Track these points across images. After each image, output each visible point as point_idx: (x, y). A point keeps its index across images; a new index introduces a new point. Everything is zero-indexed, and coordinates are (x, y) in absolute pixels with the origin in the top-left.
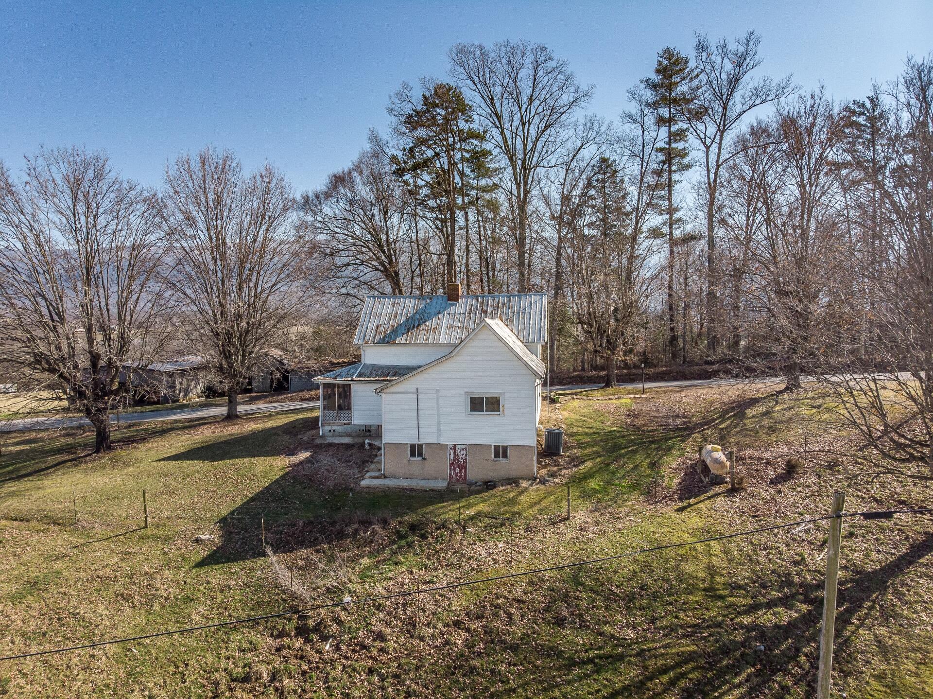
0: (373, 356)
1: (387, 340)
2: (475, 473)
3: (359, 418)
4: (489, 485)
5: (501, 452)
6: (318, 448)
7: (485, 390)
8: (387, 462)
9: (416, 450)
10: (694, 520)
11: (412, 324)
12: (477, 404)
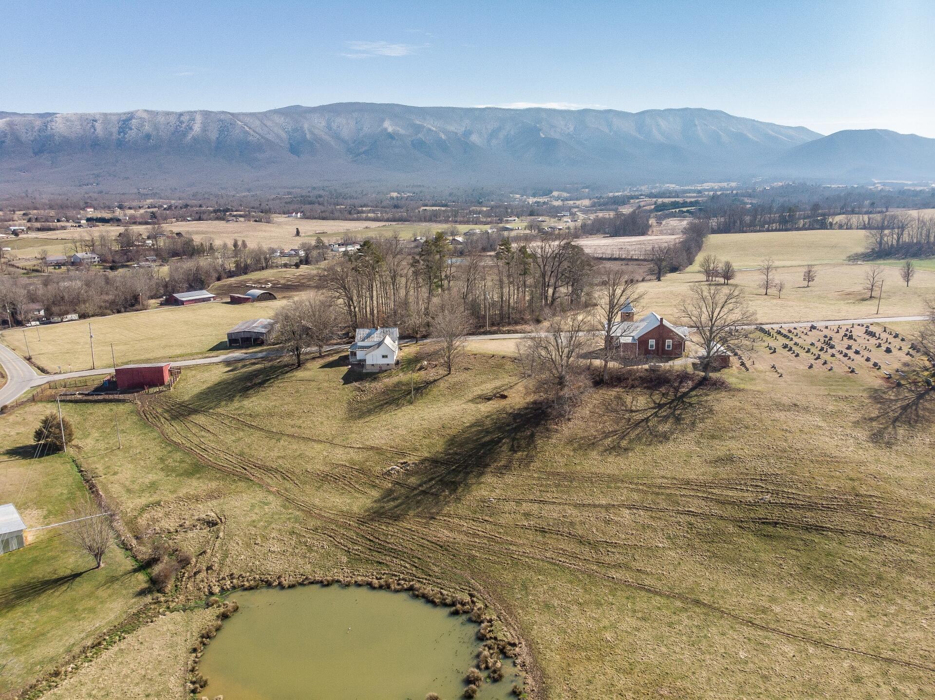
0: (360, 344)
1: (363, 340)
2: (383, 369)
3: (358, 358)
4: (386, 371)
5: (388, 365)
6: (352, 365)
7: (385, 354)
8: (368, 367)
9: (373, 365)
10: (417, 374)
11: (369, 336)
12: (383, 357)
